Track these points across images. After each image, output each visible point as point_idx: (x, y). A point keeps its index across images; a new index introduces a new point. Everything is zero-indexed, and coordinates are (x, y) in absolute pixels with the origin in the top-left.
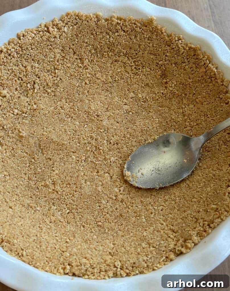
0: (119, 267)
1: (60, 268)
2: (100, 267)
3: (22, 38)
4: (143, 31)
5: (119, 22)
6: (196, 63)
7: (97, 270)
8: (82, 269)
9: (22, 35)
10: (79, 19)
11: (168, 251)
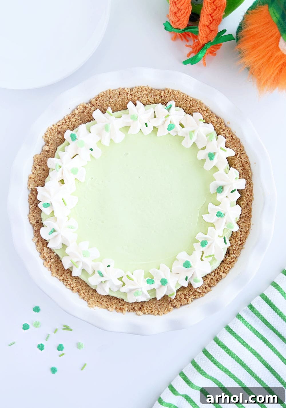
0: (129, 94)
1: (167, 93)
2: (141, 94)
3: (207, 286)
4: (101, 298)
5: (122, 307)
6: (57, 263)
7: (143, 93)
8: (153, 93)
9: (207, 288)
10: (157, 309)
11: (95, 105)
